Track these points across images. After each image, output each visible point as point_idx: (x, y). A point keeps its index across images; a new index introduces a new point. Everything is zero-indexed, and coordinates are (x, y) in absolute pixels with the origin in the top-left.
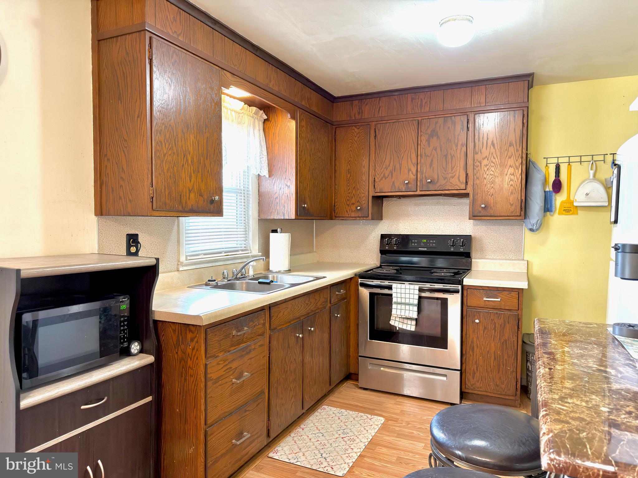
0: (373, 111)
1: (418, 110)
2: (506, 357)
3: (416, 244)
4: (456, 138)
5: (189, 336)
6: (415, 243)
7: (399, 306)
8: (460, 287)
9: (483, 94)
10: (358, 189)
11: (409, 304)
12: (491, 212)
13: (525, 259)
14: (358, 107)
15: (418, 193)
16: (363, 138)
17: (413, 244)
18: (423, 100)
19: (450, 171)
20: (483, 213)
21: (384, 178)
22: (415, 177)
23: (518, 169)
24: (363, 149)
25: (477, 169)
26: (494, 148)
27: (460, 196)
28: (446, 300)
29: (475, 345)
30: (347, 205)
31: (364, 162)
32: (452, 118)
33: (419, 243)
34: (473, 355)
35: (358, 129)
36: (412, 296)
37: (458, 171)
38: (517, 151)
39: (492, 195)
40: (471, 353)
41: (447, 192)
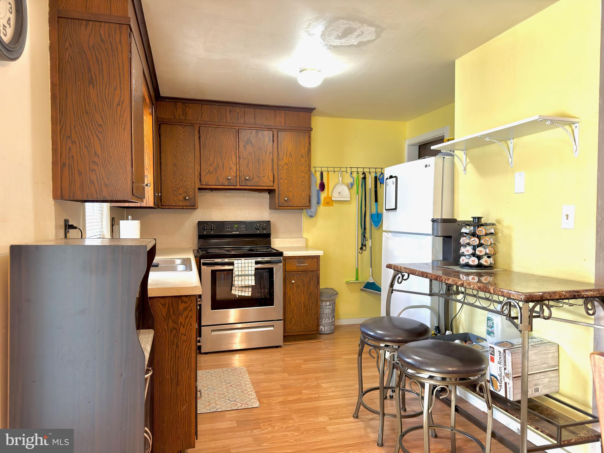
0: (197, 115)
1: (236, 121)
2: (311, 304)
3: (230, 229)
4: (266, 147)
5: (182, 306)
6: (228, 228)
7: (240, 278)
8: (282, 258)
9: (283, 117)
10: (185, 181)
11: (248, 275)
12: (291, 204)
13: (304, 237)
14: (182, 109)
15: (238, 187)
16: (188, 136)
17: (227, 229)
18: (239, 113)
19: (262, 172)
20: (286, 204)
21: (209, 173)
22: (236, 174)
23: (307, 173)
24: (188, 146)
25: (281, 172)
26: (292, 157)
27: (260, 191)
28: (272, 269)
29: (291, 299)
30: (175, 195)
31: (191, 158)
32: (262, 132)
33: (232, 228)
34: (290, 307)
35: (183, 128)
36: (250, 269)
37: (267, 173)
38: (306, 161)
39: (291, 191)
40: (289, 306)
41: (260, 188)
